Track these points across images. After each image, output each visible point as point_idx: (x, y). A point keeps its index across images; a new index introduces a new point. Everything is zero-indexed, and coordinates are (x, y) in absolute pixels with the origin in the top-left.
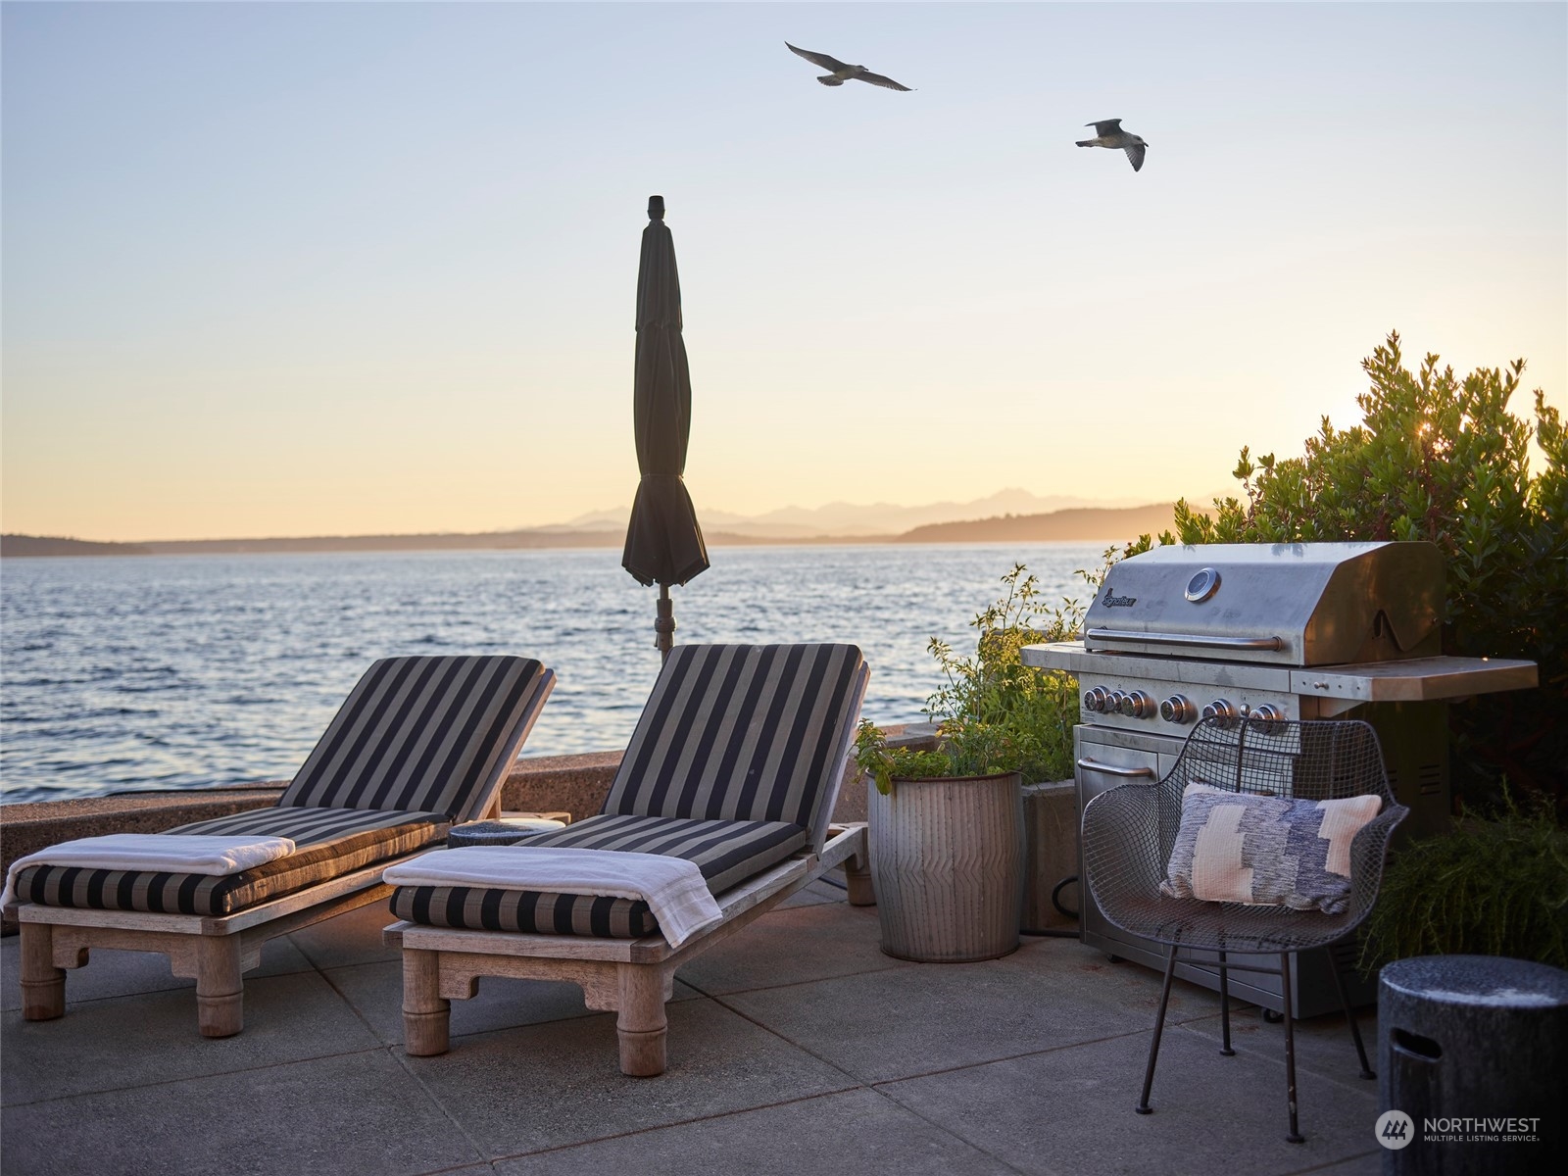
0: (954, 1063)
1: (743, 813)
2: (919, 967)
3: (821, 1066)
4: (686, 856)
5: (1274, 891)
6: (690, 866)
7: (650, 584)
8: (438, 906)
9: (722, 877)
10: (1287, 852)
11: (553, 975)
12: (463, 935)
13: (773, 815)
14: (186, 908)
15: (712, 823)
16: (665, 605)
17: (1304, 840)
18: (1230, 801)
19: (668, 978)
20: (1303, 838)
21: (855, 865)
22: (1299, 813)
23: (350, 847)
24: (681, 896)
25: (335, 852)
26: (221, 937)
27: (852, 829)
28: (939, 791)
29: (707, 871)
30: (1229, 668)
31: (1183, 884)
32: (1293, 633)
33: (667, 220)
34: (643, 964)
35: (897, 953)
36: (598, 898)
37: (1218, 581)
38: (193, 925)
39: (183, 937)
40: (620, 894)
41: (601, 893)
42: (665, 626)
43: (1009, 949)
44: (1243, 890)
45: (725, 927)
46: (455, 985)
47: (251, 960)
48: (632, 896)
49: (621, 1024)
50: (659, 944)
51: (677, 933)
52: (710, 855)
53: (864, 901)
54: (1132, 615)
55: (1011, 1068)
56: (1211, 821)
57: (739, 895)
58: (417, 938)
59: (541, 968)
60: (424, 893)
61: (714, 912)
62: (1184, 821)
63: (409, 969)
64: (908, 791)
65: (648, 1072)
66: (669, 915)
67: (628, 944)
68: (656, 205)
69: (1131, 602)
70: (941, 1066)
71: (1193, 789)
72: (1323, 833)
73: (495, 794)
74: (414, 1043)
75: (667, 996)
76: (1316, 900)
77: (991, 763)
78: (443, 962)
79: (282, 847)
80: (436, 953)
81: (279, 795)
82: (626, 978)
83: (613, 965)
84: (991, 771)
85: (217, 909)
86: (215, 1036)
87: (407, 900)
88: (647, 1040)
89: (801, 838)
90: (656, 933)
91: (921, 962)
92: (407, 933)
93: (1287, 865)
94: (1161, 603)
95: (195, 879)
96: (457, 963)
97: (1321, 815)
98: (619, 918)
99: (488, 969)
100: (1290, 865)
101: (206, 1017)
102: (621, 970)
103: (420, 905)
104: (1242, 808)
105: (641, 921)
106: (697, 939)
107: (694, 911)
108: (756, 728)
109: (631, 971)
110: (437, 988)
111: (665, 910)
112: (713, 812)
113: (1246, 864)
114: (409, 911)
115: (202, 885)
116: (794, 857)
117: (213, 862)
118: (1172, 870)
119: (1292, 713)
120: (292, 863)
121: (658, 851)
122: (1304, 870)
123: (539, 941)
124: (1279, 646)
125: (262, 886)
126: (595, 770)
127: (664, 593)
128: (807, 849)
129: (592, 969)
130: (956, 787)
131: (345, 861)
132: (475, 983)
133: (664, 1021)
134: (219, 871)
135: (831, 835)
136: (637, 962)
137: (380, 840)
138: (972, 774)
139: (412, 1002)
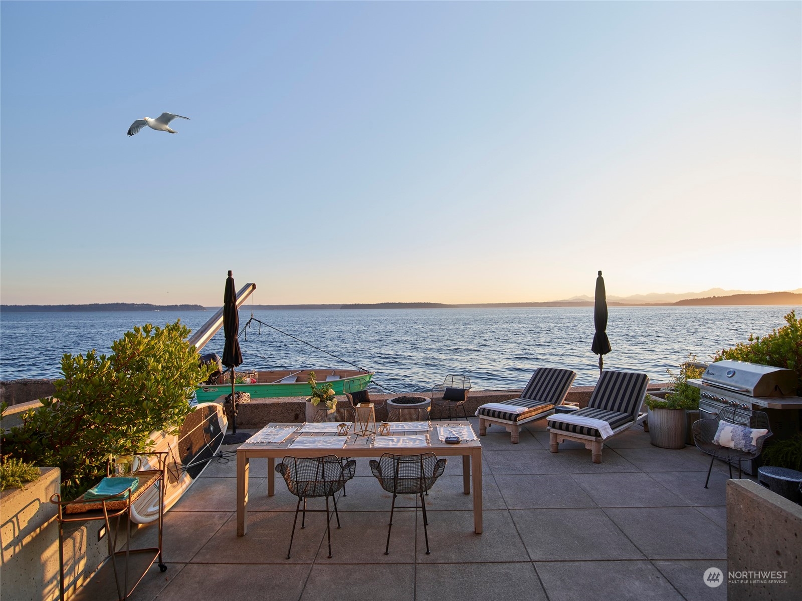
0: (664, 471)
1: (618, 410)
2: (659, 448)
3: (634, 467)
4: (605, 420)
5: (739, 446)
6: (606, 423)
7: (598, 354)
8: (557, 425)
9: (613, 425)
10: (742, 439)
11: (579, 441)
12: (562, 431)
13: (625, 411)
14: (510, 419)
15: (612, 412)
16: (601, 359)
17: (746, 437)
18: (730, 425)
19: (602, 444)
20: (746, 436)
21: (645, 422)
22: (746, 431)
23: (537, 409)
24: (605, 429)
25: (535, 410)
26: (516, 425)
27: (645, 414)
28: (665, 411)
29: (610, 424)
30: (735, 394)
31: (717, 442)
32: (751, 388)
33: (602, 276)
34: (598, 442)
35: (654, 445)
36: (589, 428)
37: (734, 373)
38: (511, 423)
39: (509, 424)
40: (593, 428)
41: (589, 427)
42: (601, 363)
43: (682, 447)
44: (732, 445)
45: (613, 436)
46: (560, 440)
47: (520, 430)
48: (595, 428)
49: (593, 452)
50: (600, 438)
51: (604, 436)
52: (611, 421)
53: (647, 431)
54: (713, 377)
55: (677, 474)
56: (725, 429)
57: (617, 429)
58: (552, 430)
59: (577, 439)
60: (554, 422)
61: (612, 433)
62: (719, 428)
63: (551, 436)
64: (656, 409)
65: (598, 462)
66: (603, 433)
67: (594, 437)
68: (600, 273)
69: (713, 374)
70: (660, 471)
71: (721, 421)
72: (752, 436)
73: (564, 398)
74: (552, 450)
75: (602, 448)
76: (749, 450)
77: (678, 406)
78: (558, 436)
79: (526, 409)
80: (556, 434)
81: (521, 393)
82: (593, 444)
83: (591, 441)
84: (677, 408)
85: (515, 420)
86: (514, 443)
87: (551, 424)
88: (598, 456)
89: (632, 417)
90: (600, 436)
91: (660, 447)
92: (551, 429)
93: (742, 442)
94: (720, 376)
95: (511, 414)
96: (560, 436)
97: (751, 432)
98: (593, 432)
99: (566, 438)
100: (743, 442)
101: (513, 439)
102: (593, 442)
103: (554, 424)
104: (733, 428)
105: (597, 433)
106: (608, 438)
107: (608, 432)
108: (622, 392)
109: (595, 443)
110: (556, 440)
111: (602, 432)
112: (612, 409)
113: (732, 440)
114: (552, 425)
115: (513, 415)
116: (630, 421)
117: (514, 412)
118: (715, 438)
119: (751, 407)
120: (528, 412)
121: (599, 419)
122: (746, 443)
123: (576, 434)
124: (747, 391)
125: (523, 417)
126: (584, 392)
127: (601, 356)
128: (633, 420)
129: (587, 441)
130: (669, 411)
131: (536, 412)
132: (564, 440)
133: (601, 453)
134: (516, 413)
135: (640, 415)
136: (596, 441)
137: (542, 408)
138: (673, 408)
139: (551, 442)
